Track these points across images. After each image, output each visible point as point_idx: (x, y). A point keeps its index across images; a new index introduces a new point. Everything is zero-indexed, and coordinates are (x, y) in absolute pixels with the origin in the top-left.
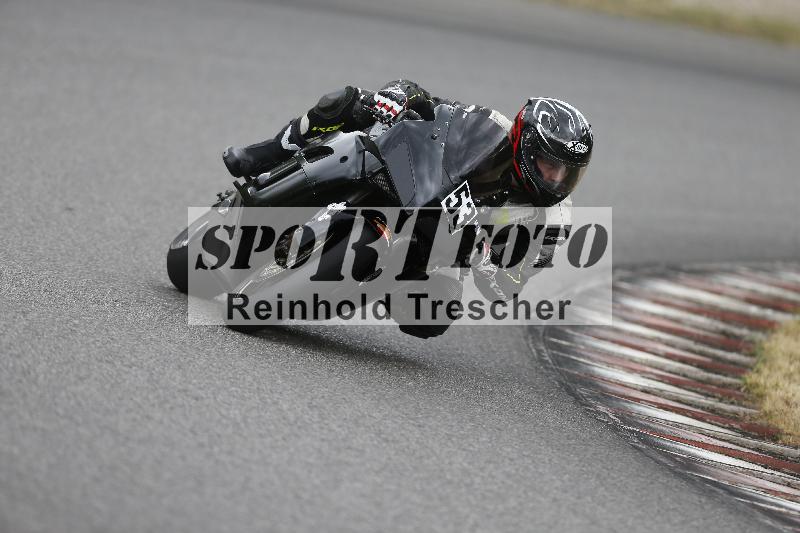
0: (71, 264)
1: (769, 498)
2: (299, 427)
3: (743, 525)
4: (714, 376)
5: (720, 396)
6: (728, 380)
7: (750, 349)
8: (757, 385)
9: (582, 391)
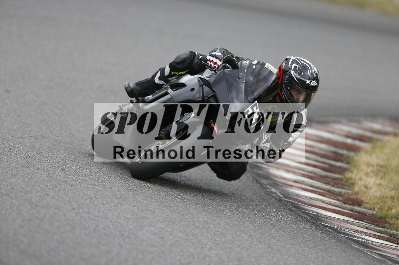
0: (9, 118)
1: (357, 235)
2: (123, 200)
3: (344, 248)
4: (329, 174)
5: (332, 184)
6: (337, 176)
7: (348, 160)
8: (351, 179)
9: (264, 182)
